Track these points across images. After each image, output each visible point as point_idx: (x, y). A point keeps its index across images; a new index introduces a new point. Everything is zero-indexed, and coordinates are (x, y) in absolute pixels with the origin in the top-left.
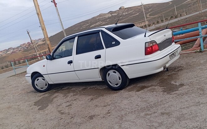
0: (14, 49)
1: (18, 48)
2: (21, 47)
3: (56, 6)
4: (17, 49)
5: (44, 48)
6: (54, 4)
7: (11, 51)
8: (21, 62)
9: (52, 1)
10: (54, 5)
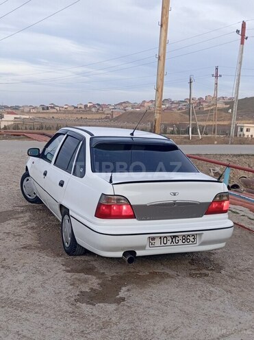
0: (173, 103)
1: (179, 102)
2: (185, 104)
3: (242, 43)
4: (177, 105)
5: (221, 117)
6: (240, 37)
7: (167, 105)
8: (168, 131)
9: (238, 31)
10: (240, 41)
